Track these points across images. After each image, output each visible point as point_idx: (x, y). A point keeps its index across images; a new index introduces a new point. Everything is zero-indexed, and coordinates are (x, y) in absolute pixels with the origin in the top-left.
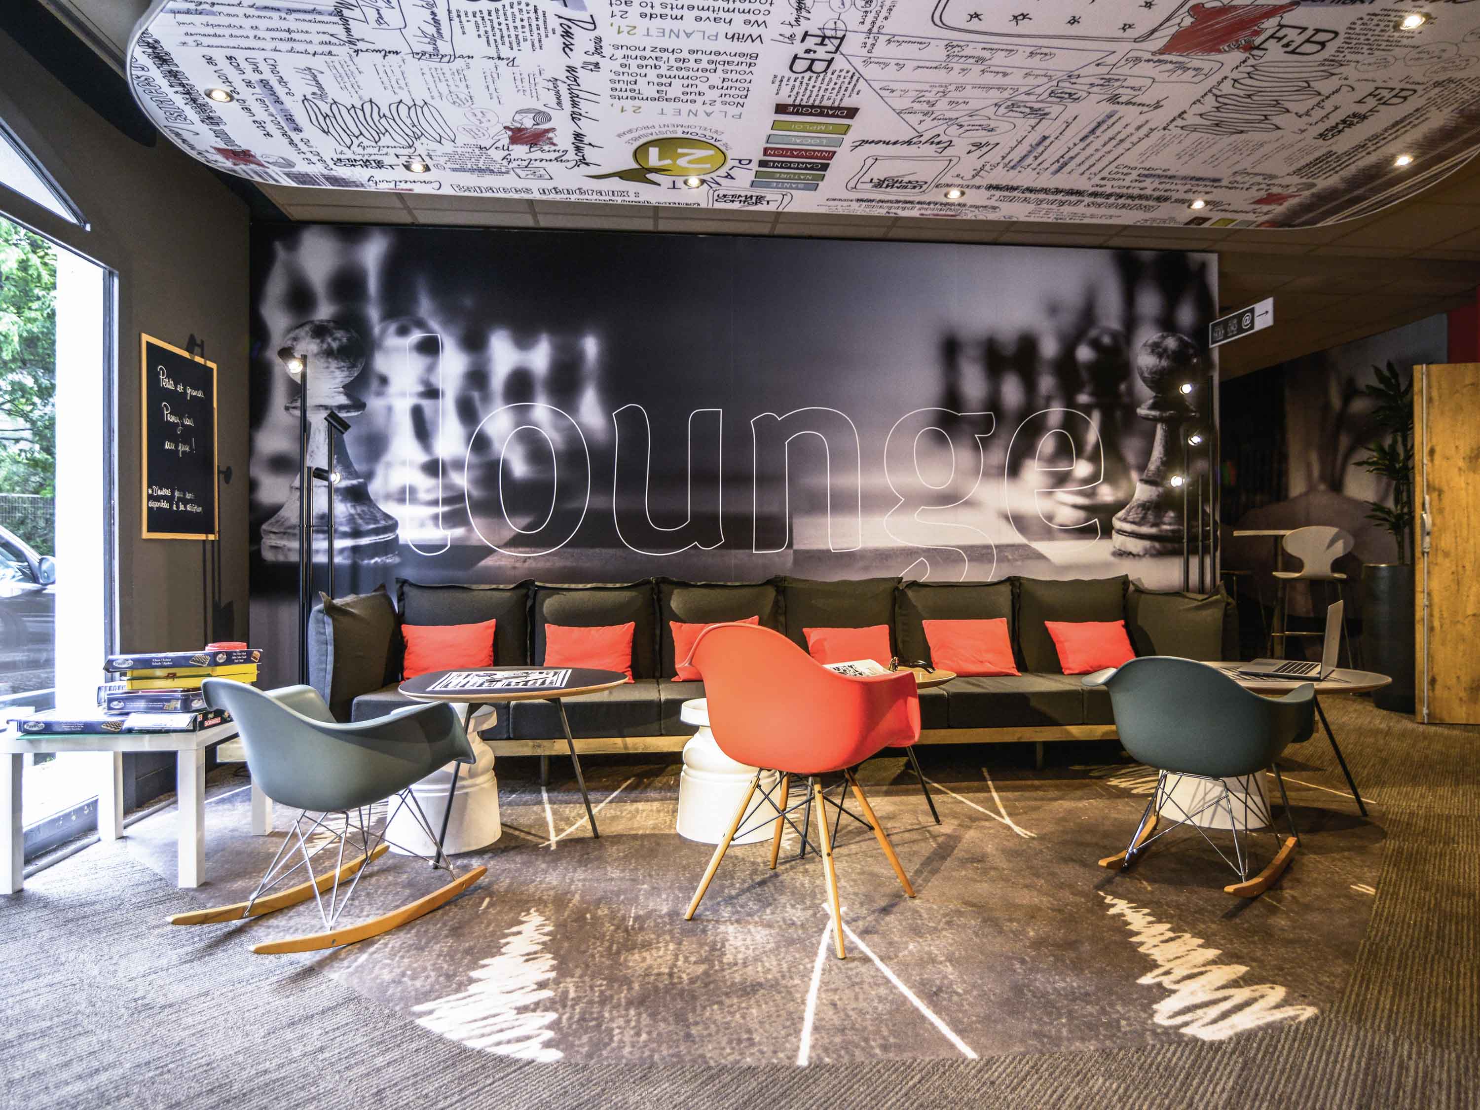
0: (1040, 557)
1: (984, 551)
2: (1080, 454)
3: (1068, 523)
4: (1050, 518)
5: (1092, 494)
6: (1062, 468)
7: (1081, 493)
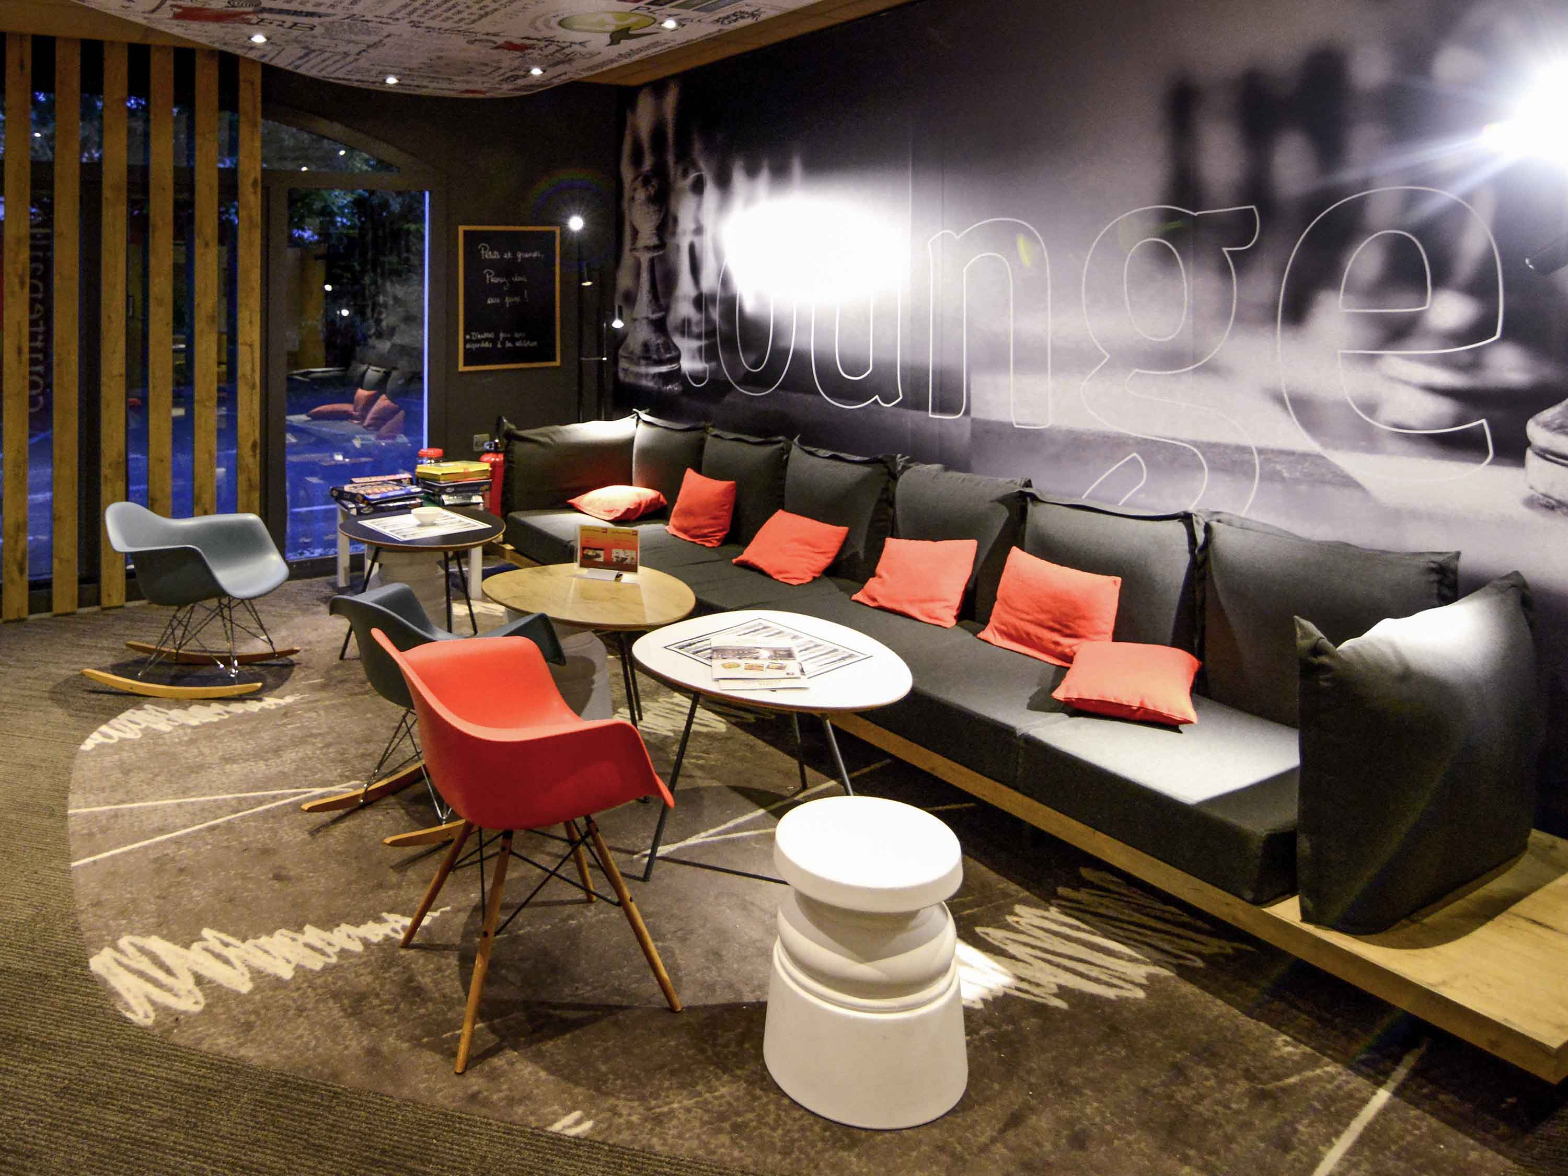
0: (1348, 482)
1: (1236, 457)
2: (1442, 279)
3: (1412, 422)
4: (1371, 408)
5: (1473, 364)
6: (1400, 307)
7: (1447, 363)
